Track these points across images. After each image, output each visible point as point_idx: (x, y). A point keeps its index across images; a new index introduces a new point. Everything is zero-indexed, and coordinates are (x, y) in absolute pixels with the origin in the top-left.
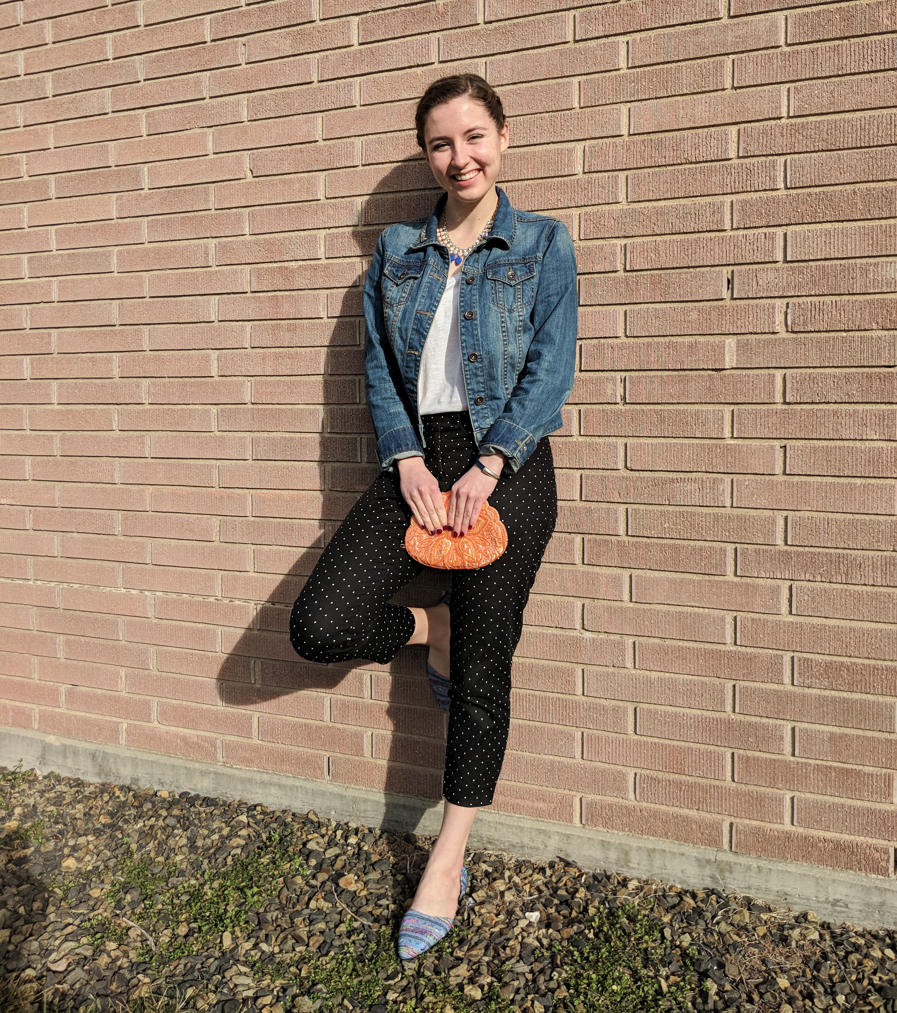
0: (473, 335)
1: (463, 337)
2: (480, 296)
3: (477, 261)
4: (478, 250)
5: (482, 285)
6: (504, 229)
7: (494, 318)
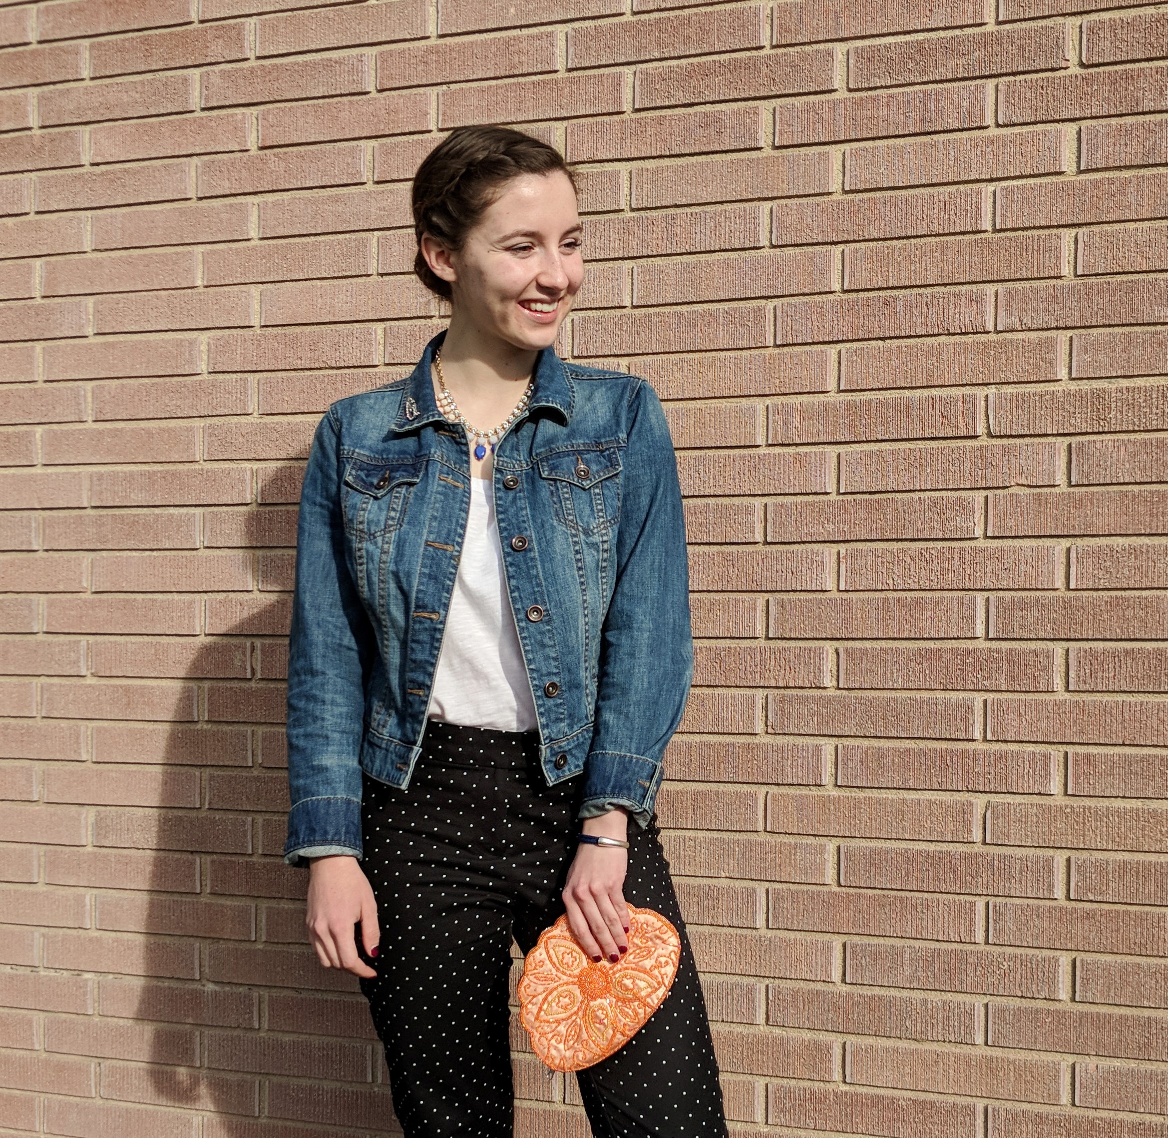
1: (513, 582)
2: (533, 509)
5: (534, 490)
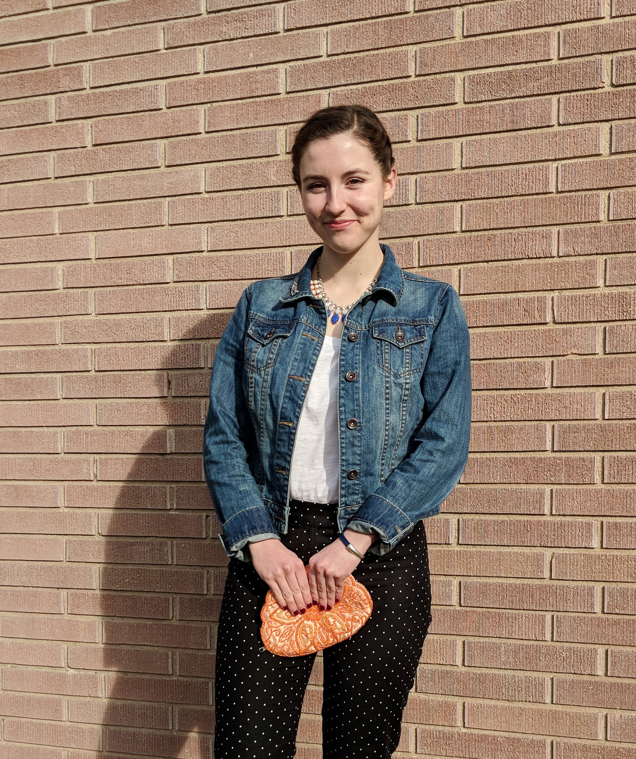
0: (353, 400)
1: (342, 401)
2: (364, 356)
3: (360, 315)
4: (363, 302)
5: (367, 345)
6: (392, 282)
7: (377, 382)
